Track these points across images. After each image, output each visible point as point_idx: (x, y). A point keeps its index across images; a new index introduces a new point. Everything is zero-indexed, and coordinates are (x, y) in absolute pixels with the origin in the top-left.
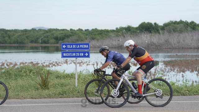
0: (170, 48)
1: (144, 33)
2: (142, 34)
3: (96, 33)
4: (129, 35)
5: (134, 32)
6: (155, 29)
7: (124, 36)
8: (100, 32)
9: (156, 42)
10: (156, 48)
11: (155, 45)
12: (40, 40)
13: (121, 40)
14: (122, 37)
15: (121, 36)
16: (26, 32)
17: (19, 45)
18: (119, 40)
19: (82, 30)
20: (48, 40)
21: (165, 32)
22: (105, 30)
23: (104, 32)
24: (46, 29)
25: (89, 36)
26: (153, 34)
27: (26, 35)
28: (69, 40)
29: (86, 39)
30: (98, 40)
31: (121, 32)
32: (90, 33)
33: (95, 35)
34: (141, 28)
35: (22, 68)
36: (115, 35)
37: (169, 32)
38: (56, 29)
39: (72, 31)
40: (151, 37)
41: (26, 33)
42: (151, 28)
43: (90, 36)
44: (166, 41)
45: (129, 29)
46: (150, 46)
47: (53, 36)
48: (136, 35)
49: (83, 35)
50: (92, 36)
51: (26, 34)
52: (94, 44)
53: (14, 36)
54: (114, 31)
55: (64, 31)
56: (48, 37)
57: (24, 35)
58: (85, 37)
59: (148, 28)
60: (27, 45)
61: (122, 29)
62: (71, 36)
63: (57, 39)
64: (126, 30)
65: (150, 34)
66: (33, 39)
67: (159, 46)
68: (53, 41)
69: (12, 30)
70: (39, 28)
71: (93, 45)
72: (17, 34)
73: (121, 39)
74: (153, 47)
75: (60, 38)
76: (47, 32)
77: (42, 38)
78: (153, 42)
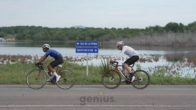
0: (193, 46)
1: (170, 32)
2: (168, 33)
3: (127, 32)
4: (156, 34)
5: (161, 31)
6: (180, 29)
7: (152, 35)
8: (131, 31)
9: (181, 41)
10: (179, 46)
11: (179, 43)
13: (148, 39)
15: (149, 35)
16: (66, 30)
17: (59, 42)
18: (146, 39)
19: (115, 29)
20: (85, 38)
21: (189, 31)
22: (136, 29)
23: (135, 31)
24: (84, 28)
25: (120, 34)
26: (177, 33)
27: (66, 33)
28: (103, 38)
29: (118, 37)
30: (128, 38)
31: (149, 31)
32: (122, 32)
34: (168, 28)
36: (144, 34)
37: (193, 31)
38: (92, 28)
39: (106, 30)
40: (175, 36)
42: (176, 28)
44: (189, 40)
45: (156, 28)
46: (175, 44)
47: (89, 34)
48: (163, 34)
49: (116, 33)
50: (123, 34)
51: (65, 32)
53: (55, 34)
54: (143, 30)
55: (98, 30)
56: (84, 35)
57: (64, 32)
58: (117, 35)
59: (173, 28)
60: (66, 42)
61: (151, 28)
62: (104, 34)
63: (93, 37)
64: (154, 29)
65: (175, 33)
66: (72, 37)
67: (183, 44)
68: (89, 38)
69: (54, 28)
70: (77, 27)
72: (58, 32)
73: (148, 37)
74: (177, 45)
75: (95, 36)
76: (84, 31)
77: (80, 36)
78: (177, 40)
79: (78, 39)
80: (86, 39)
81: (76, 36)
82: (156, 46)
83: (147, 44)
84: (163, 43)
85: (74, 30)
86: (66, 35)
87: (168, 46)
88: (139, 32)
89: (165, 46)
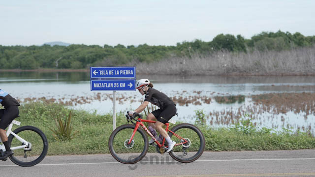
0: (262, 75)
1: (222, 51)
2: (219, 53)
3: (146, 52)
4: (197, 54)
5: (205, 50)
6: (238, 45)
7: (190, 57)
8: (151, 49)
9: (241, 66)
10: (239, 75)
11: (239, 70)
12: (57, 62)
13: (184, 63)
14: (187, 58)
15: (185, 56)
16: (34, 49)
17: (23, 71)
18: (181, 63)
19: (123, 46)
20: (69, 63)
21: (255, 49)
22: (160, 46)
23: (159, 50)
24: (67, 45)
25: (134, 56)
26: (235, 53)
27: (35, 55)
28: (103, 62)
29: (130, 60)
30: (148, 62)
31: (185, 49)
32: (135, 52)
33: (143, 54)
34: (216, 44)
35: (28, 107)
36: (175, 55)
37: (261, 49)
38: (83, 45)
39: (108, 48)
40: (232, 58)
41: (35, 51)
42: (232, 44)
43: (136, 56)
44: (256, 64)
45: (197, 45)
46: (231, 71)
47: (77, 56)
48: (209, 54)
49: (125, 55)
50: (138, 56)
51: (34, 53)
52: (142, 68)
53: (15, 57)
54: (172, 48)
55: (94, 49)
56: (69, 58)
57: (31, 54)
58: (128, 58)
59: (227, 43)
60: (36, 70)
61: (187, 44)
62: (105, 55)
63: (84, 61)
64: (193, 47)
65: (231, 53)
66: (46, 61)
67: (245, 71)
68: (77, 63)
69: (12, 46)
70: (54, 44)
71: (141, 71)
72: (20, 54)
73: (184, 60)
74: (236, 73)
75: (89, 60)
76: (68, 50)
77: (60, 60)
78: (235, 65)
79: (57, 65)
80: (71, 65)
82: (198, 75)
83: (183, 72)
84: (210, 70)
85: (49, 50)
86: (35, 58)
87: (219, 75)
88: (166, 52)
89: (214, 75)
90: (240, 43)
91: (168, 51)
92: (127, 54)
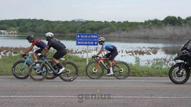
1: (168, 26)
2: (167, 27)
3: (127, 25)
4: (155, 27)
5: (159, 25)
7: (150, 29)
8: (130, 24)
9: (179, 34)
10: (178, 39)
11: (177, 36)
12: (78, 30)
13: (147, 32)
15: (148, 28)
16: (67, 23)
17: (60, 34)
18: (145, 32)
19: (115, 22)
20: (85, 31)
21: (187, 25)
22: (135, 22)
23: (134, 24)
24: (84, 21)
25: (120, 28)
26: (176, 27)
28: (103, 31)
29: (118, 30)
30: (128, 31)
31: (148, 24)
33: (125, 27)
34: (166, 22)
36: (143, 27)
38: (93, 21)
39: (106, 23)
40: (174, 29)
42: (175, 22)
44: (187, 33)
45: (155, 22)
46: (173, 37)
47: (89, 27)
48: (161, 27)
50: (123, 28)
51: (66, 25)
52: (124, 34)
53: (56, 27)
54: (142, 23)
55: (99, 23)
56: (84, 28)
59: (172, 21)
60: (67, 34)
61: (150, 21)
62: (104, 27)
63: (93, 30)
64: (153, 23)
65: (173, 26)
66: (72, 29)
67: (181, 37)
68: (89, 31)
69: (55, 21)
70: (78, 20)
71: (123, 36)
72: (59, 25)
73: (147, 30)
74: (176, 38)
75: (95, 29)
76: (85, 24)
77: (80, 29)
78: (175, 34)
79: (78, 32)
80: (86, 32)
81: (76, 29)
82: (154, 38)
83: (146, 37)
84: (161, 36)
85: (74, 23)
86: (67, 28)
87: (166, 39)
89: (164, 39)
90: (179, 21)
91: (139, 25)
92: (116, 26)
